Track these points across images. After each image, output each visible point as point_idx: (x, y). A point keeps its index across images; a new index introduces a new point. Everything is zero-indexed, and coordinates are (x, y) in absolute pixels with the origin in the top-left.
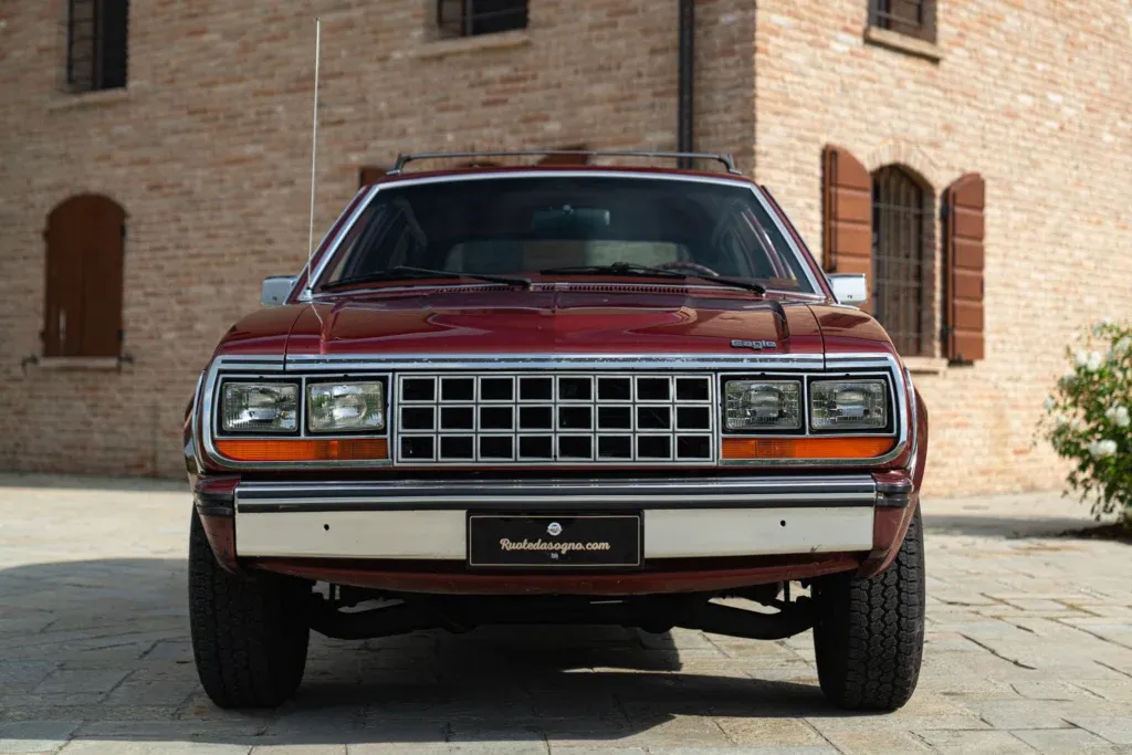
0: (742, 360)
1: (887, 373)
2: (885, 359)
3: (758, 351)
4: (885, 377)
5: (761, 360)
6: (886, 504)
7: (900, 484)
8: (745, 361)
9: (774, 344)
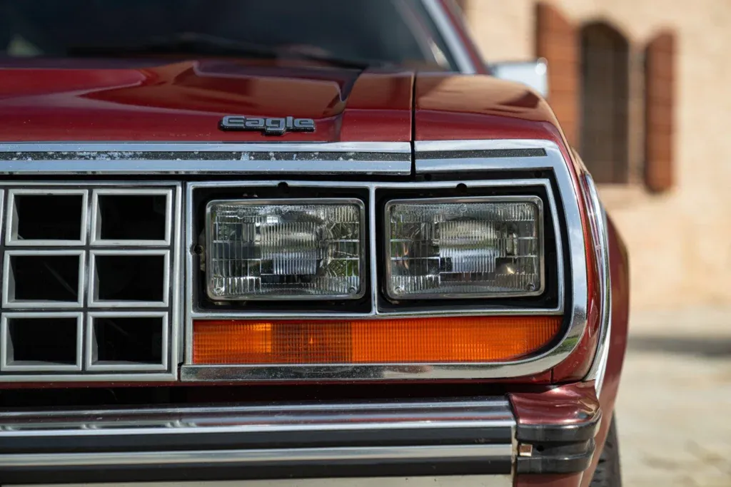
0: (238, 155)
1: (546, 182)
2: (541, 152)
3: (275, 136)
4: (540, 191)
5: (279, 155)
6: (540, 468)
7: (569, 423)
8: (244, 158)
9: (310, 123)
